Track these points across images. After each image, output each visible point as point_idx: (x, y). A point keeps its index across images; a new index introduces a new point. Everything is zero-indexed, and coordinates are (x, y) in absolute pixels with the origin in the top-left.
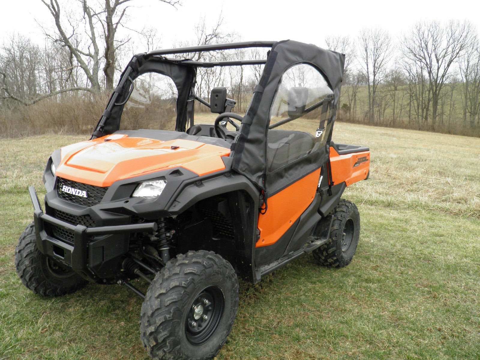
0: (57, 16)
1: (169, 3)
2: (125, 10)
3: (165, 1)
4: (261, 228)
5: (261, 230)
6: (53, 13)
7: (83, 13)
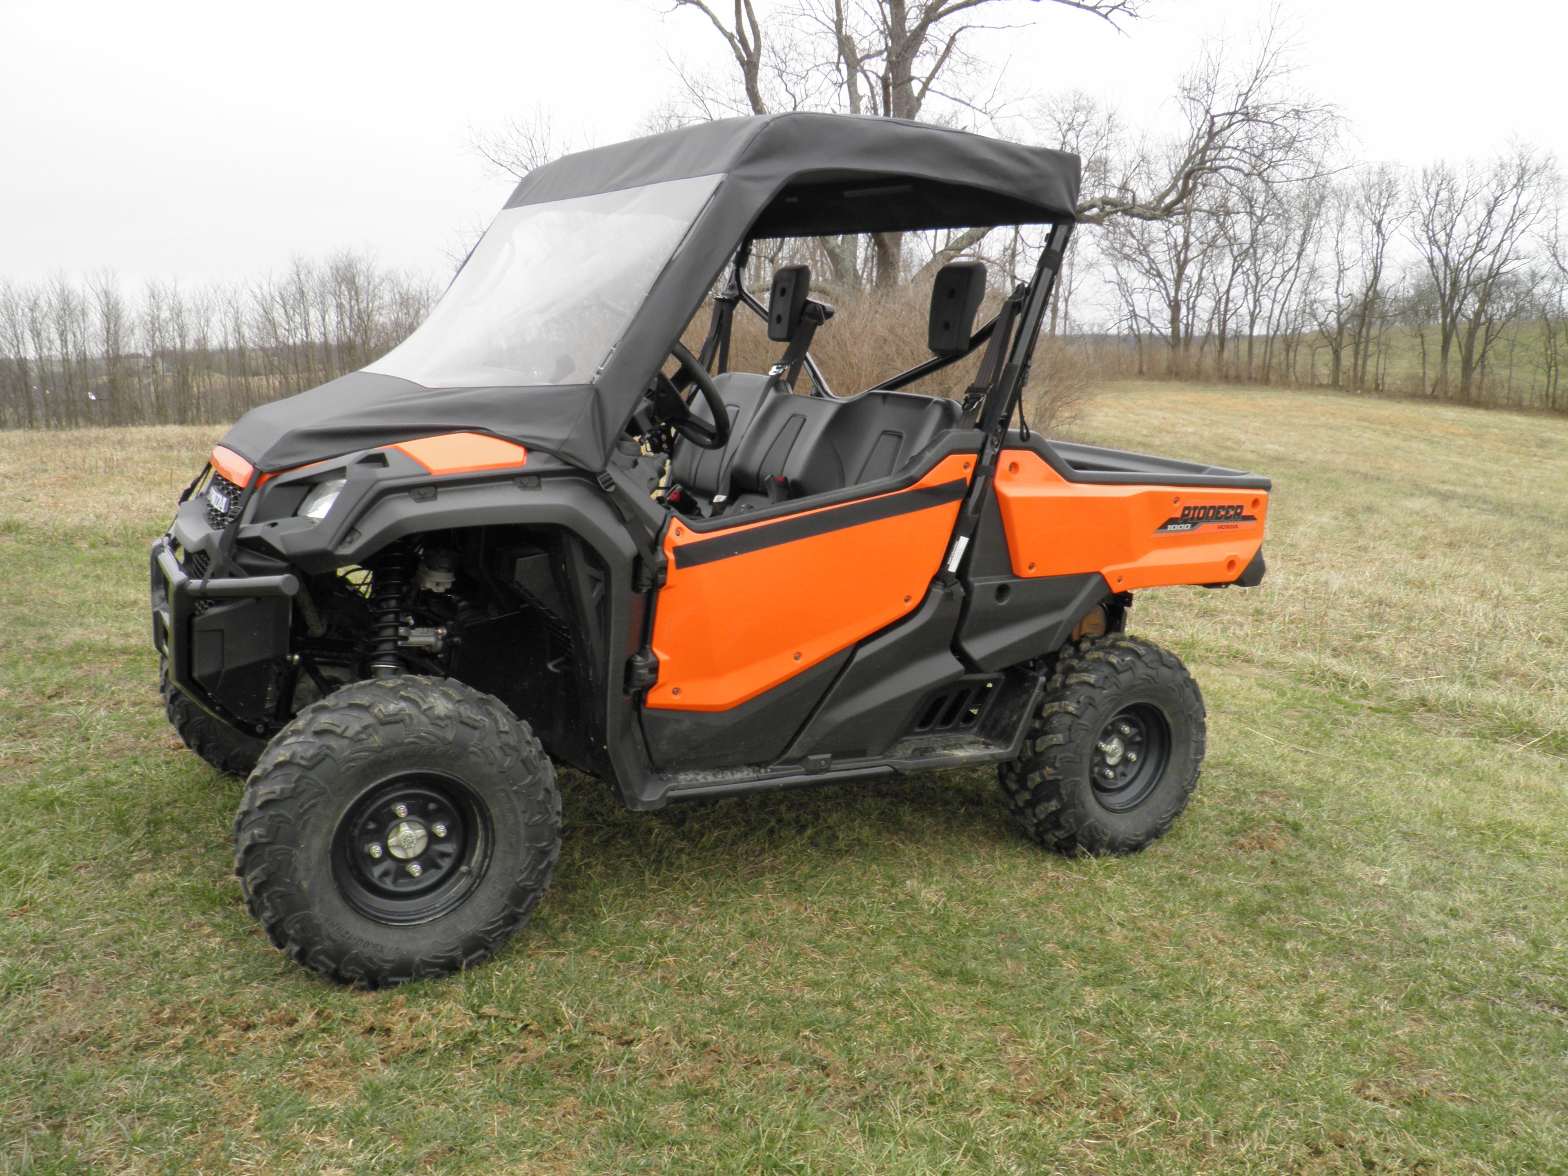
0: (750, 66)
1: (1094, 9)
2: (953, 39)
3: (1078, 5)
4: (664, 651)
5: (662, 656)
6: (739, 58)
7: (836, 53)
